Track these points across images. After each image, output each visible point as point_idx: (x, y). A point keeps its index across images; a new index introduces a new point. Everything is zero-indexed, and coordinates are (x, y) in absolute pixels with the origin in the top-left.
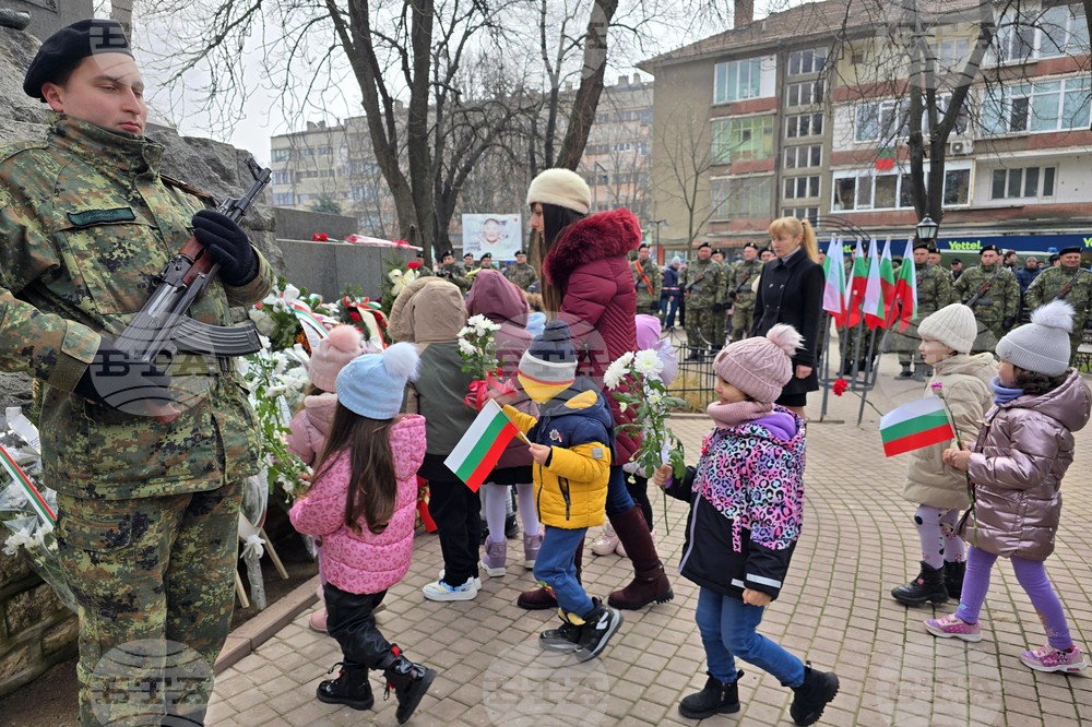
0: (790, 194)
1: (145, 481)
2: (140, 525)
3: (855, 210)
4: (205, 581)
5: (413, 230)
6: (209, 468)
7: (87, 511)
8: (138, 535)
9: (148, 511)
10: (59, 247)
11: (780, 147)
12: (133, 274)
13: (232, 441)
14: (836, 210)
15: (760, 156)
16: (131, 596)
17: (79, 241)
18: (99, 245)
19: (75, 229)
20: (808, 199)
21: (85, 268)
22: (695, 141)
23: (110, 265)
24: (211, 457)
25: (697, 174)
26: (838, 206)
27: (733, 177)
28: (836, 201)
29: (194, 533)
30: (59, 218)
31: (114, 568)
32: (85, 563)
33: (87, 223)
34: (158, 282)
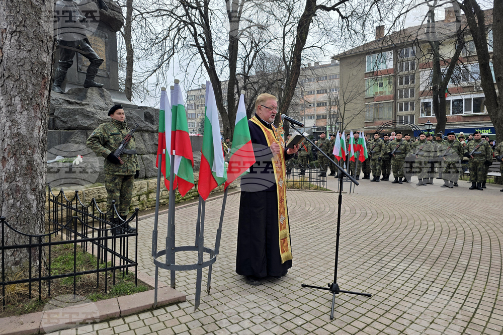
0: (401, 110)
1: (116, 172)
2: (115, 179)
3: (431, 116)
4: (127, 193)
5: (228, 129)
6: (125, 172)
7: (108, 176)
8: (115, 180)
9: (116, 177)
10: (109, 138)
11: (396, 89)
12: (118, 142)
13: (129, 168)
14: (423, 116)
15: (387, 93)
16: (114, 190)
17: (111, 137)
18: (114, 138)
19: (111, 135)
20: (409, 112)
21: (112, 141)
22: (344, 91)
23: (115, 140)
24: (125, 170)
25: (345, 104)
26: (423, 115)
27: (375, 102)
28: (422, 112)
29: (125, 183)
30: (109, 134)
31: (111, 185)
32: (108, 184)
33: (113, 134)
34: (120, 144)
